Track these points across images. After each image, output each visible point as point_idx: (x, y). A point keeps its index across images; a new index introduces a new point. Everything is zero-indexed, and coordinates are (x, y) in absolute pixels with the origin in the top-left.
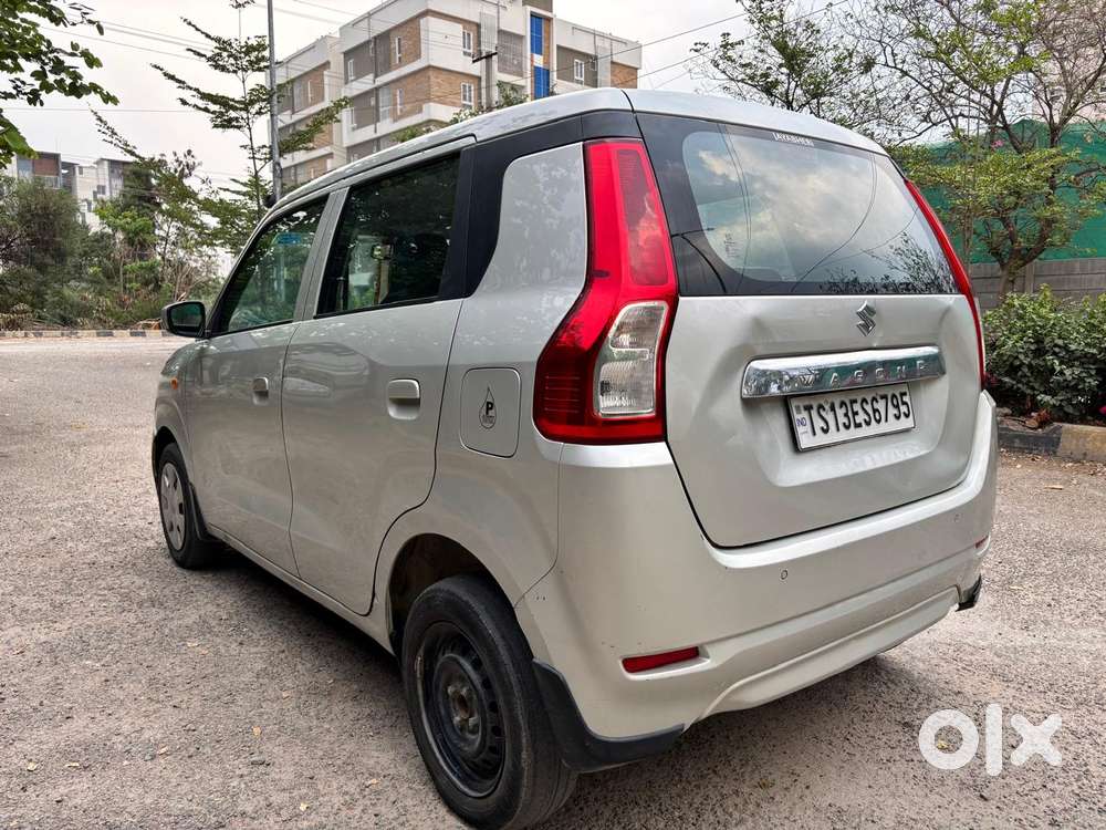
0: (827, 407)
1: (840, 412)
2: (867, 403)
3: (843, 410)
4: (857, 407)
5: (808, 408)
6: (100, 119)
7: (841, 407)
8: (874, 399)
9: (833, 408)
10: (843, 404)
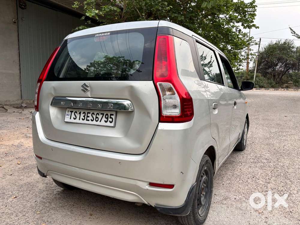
0: (78, 113)
1: (82, 115)
2: (94, 115)
3: (84, 115)
4: (89, 115)
5: (72, 112)
6: (291, 29)
7: (83, 114)
8: (98, 114)
9: (80, 113)
10: (84, 113)
